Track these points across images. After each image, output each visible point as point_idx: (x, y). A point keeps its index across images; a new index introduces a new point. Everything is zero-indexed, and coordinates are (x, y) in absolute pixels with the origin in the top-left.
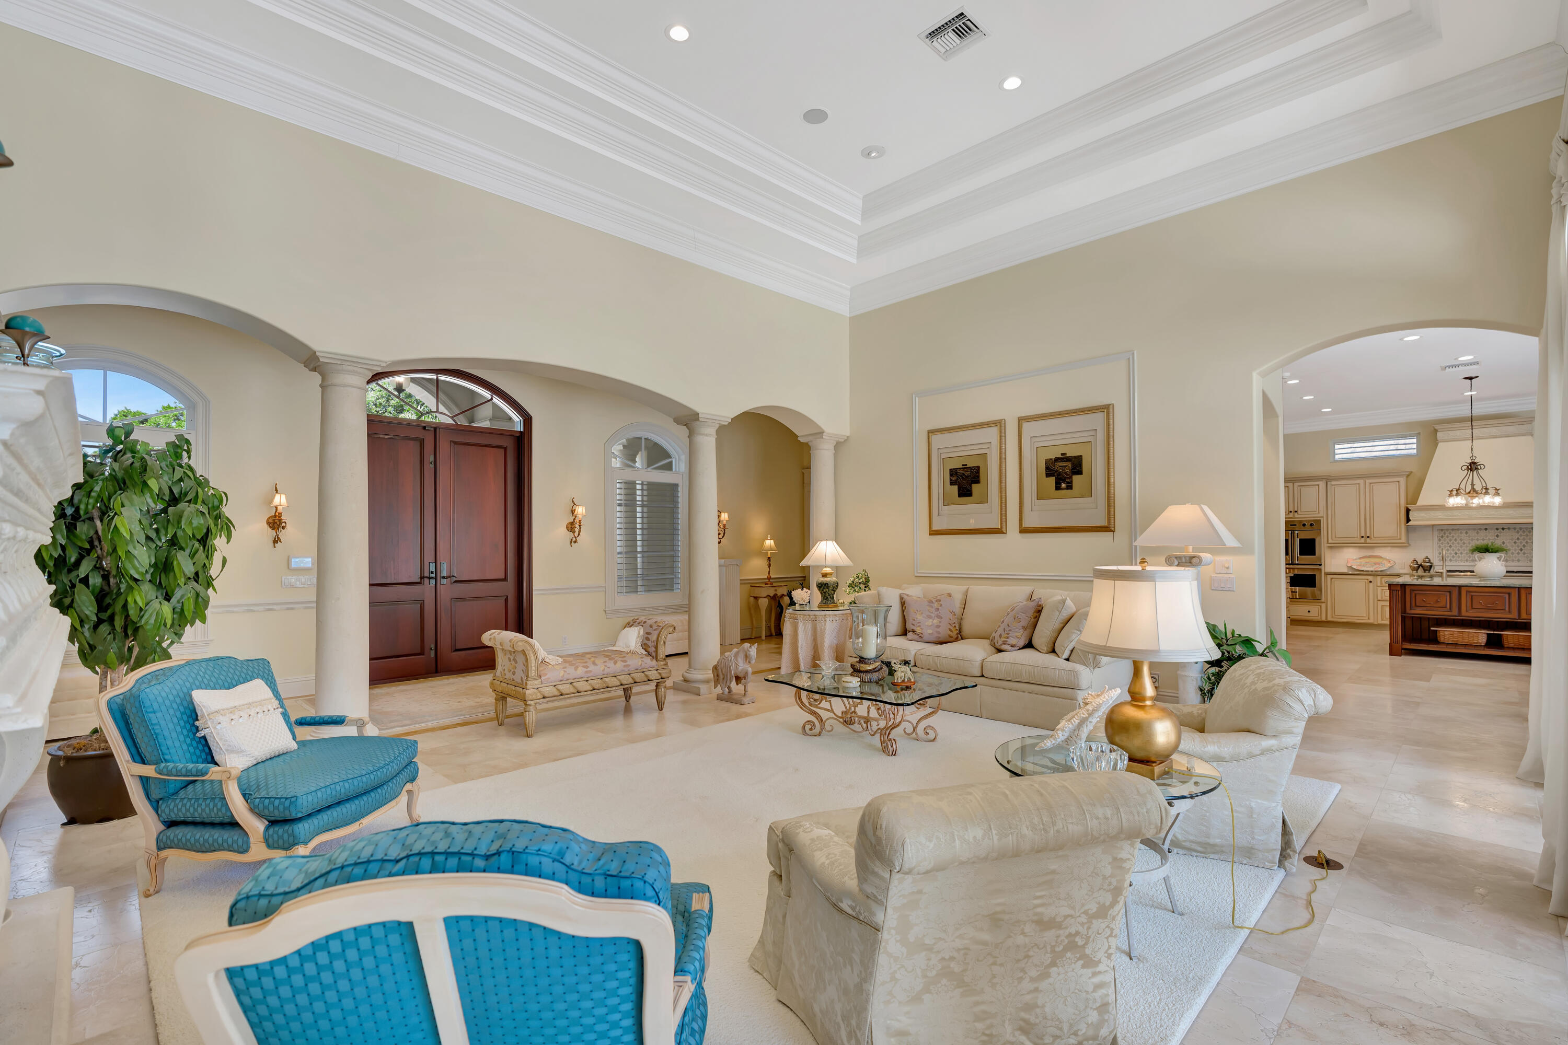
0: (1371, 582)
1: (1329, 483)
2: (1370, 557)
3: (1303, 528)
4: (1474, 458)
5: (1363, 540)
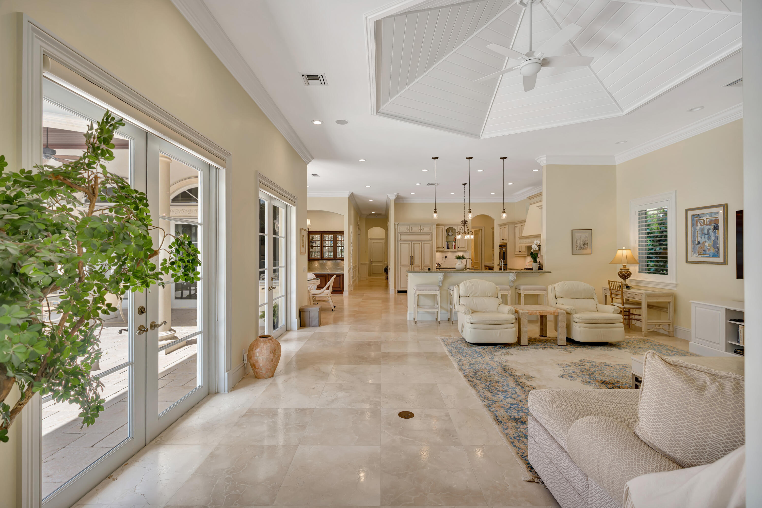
1: (514, 226)
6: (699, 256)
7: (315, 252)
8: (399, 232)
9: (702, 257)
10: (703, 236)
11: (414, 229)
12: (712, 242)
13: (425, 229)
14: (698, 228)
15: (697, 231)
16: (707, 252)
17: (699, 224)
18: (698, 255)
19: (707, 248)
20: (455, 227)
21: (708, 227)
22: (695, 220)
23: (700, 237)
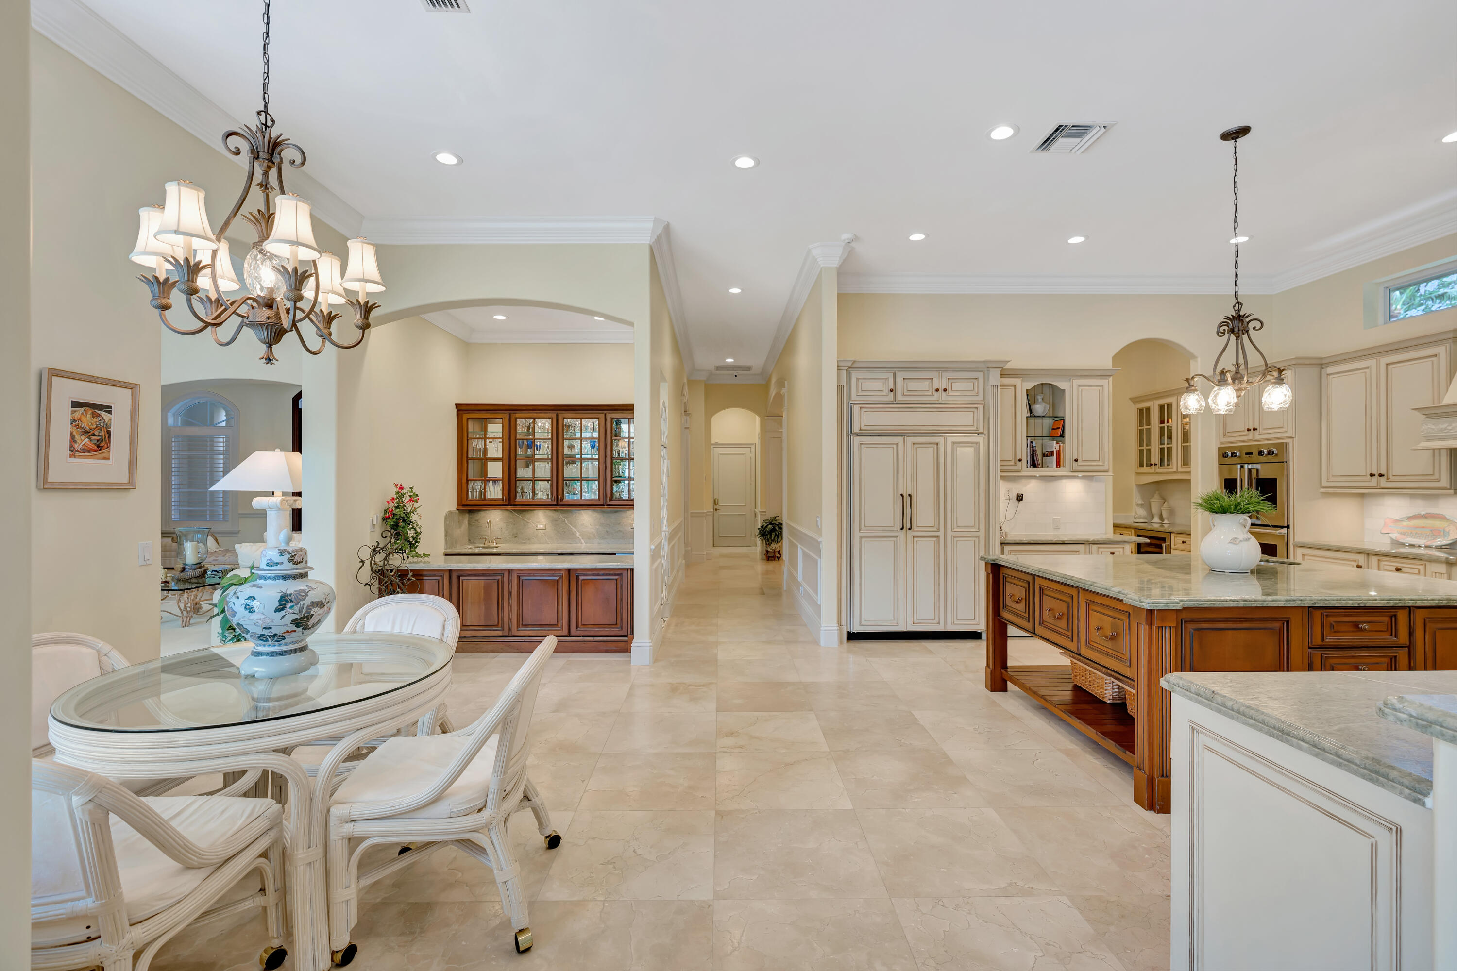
1: (1323, 370)
3: (1256, 458)
5: (1379, 482)
7: (534, 480)
8: (854, 398)
11: (913, 385)
13: (956, 386)
20: (1061, 384)
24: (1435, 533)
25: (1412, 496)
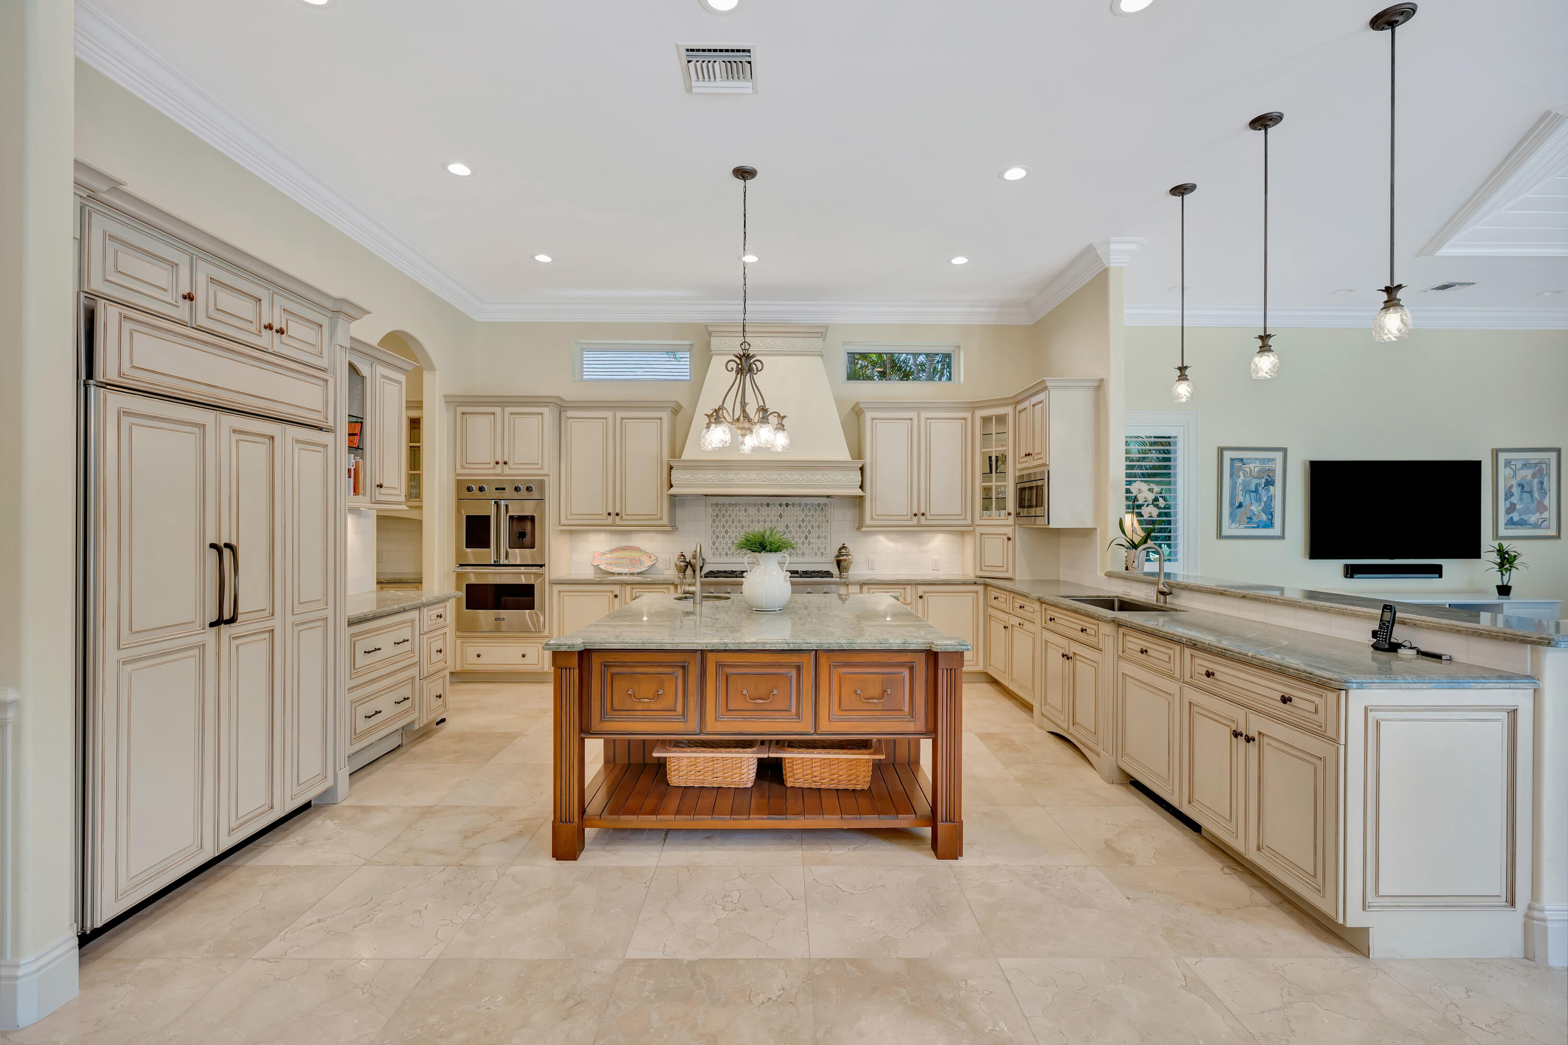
0: (616, 596)
1: (563, 413)
2: (624, 549)
3: (516, 495)
4: (747, 347)
5: (610, 520)
6: (1240, 527)
8: (98, 284)
9: (1245, 527)
10: (1247, 495)
11: (227, 300)
12: (1263, 504)
13: (295, 328)
14: (1240, 480)
15: (1238, 485)
16: (1255, 520)
17: (1241, 474)
18: (1239, 525)
19: (1254, 514)
20: (363, 368)
21: (1258, 481)
22: (1235, 467)
23: (1242, 495)
24: (633, 562)
25: (612, 532)
